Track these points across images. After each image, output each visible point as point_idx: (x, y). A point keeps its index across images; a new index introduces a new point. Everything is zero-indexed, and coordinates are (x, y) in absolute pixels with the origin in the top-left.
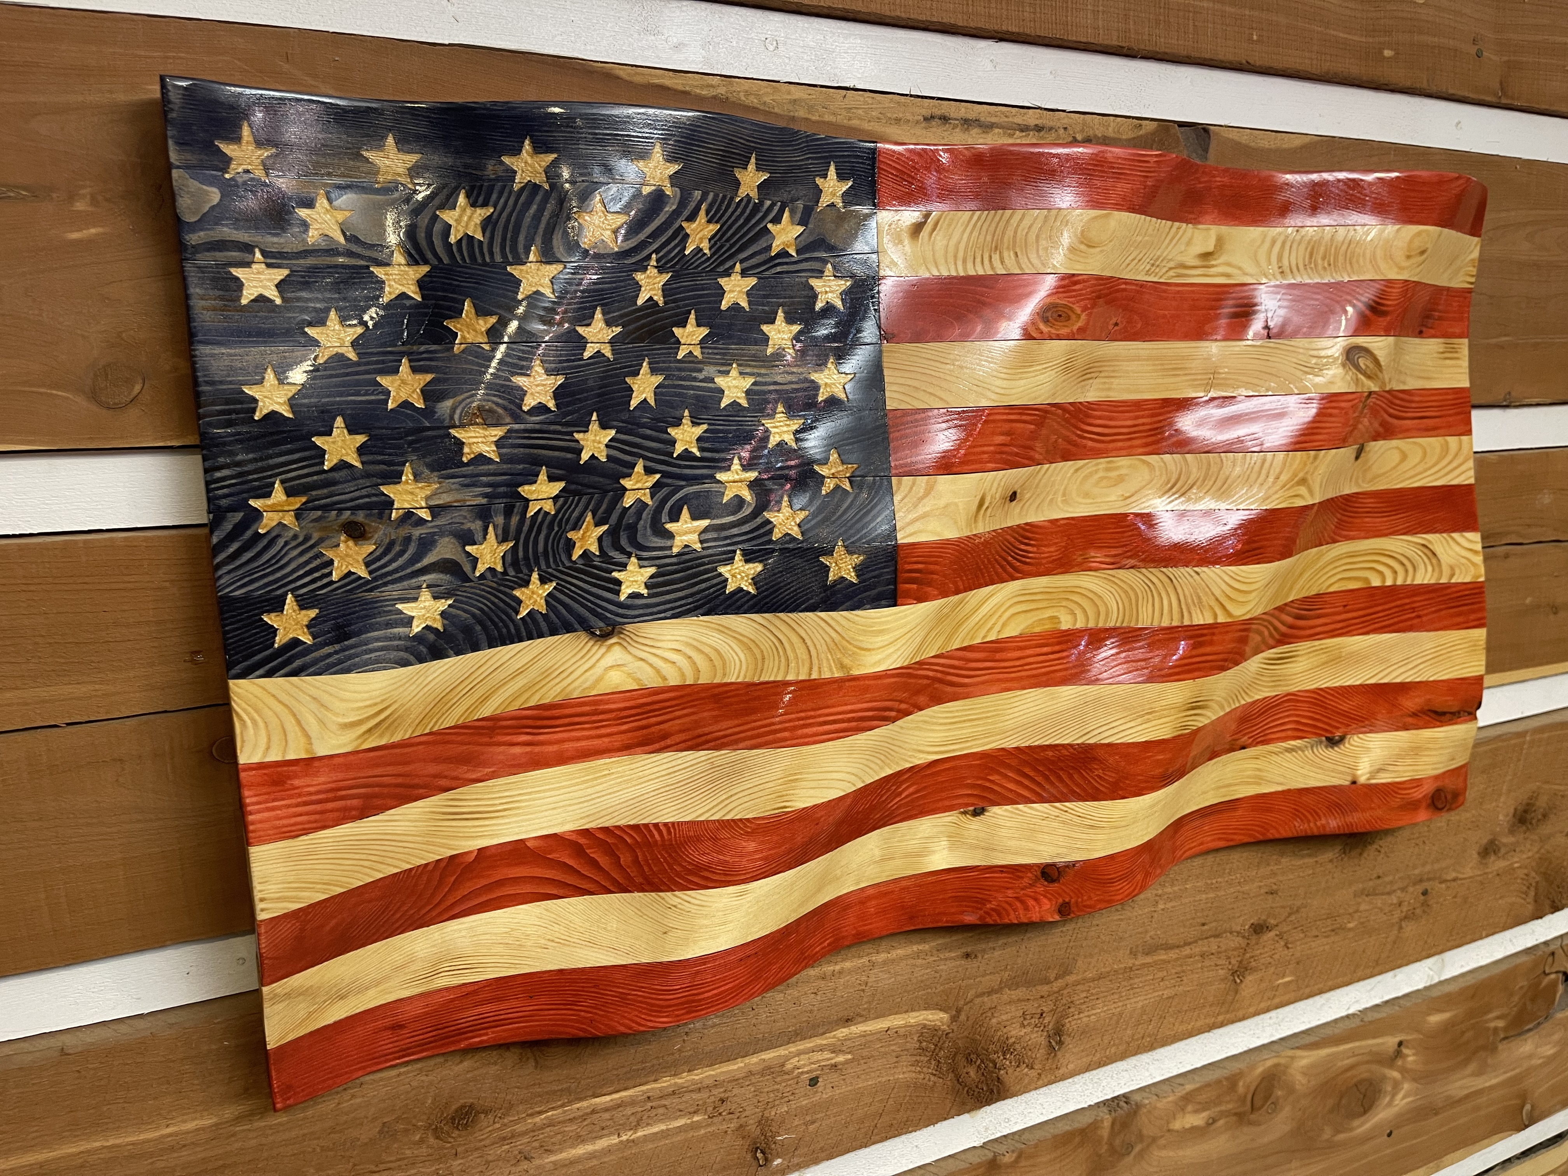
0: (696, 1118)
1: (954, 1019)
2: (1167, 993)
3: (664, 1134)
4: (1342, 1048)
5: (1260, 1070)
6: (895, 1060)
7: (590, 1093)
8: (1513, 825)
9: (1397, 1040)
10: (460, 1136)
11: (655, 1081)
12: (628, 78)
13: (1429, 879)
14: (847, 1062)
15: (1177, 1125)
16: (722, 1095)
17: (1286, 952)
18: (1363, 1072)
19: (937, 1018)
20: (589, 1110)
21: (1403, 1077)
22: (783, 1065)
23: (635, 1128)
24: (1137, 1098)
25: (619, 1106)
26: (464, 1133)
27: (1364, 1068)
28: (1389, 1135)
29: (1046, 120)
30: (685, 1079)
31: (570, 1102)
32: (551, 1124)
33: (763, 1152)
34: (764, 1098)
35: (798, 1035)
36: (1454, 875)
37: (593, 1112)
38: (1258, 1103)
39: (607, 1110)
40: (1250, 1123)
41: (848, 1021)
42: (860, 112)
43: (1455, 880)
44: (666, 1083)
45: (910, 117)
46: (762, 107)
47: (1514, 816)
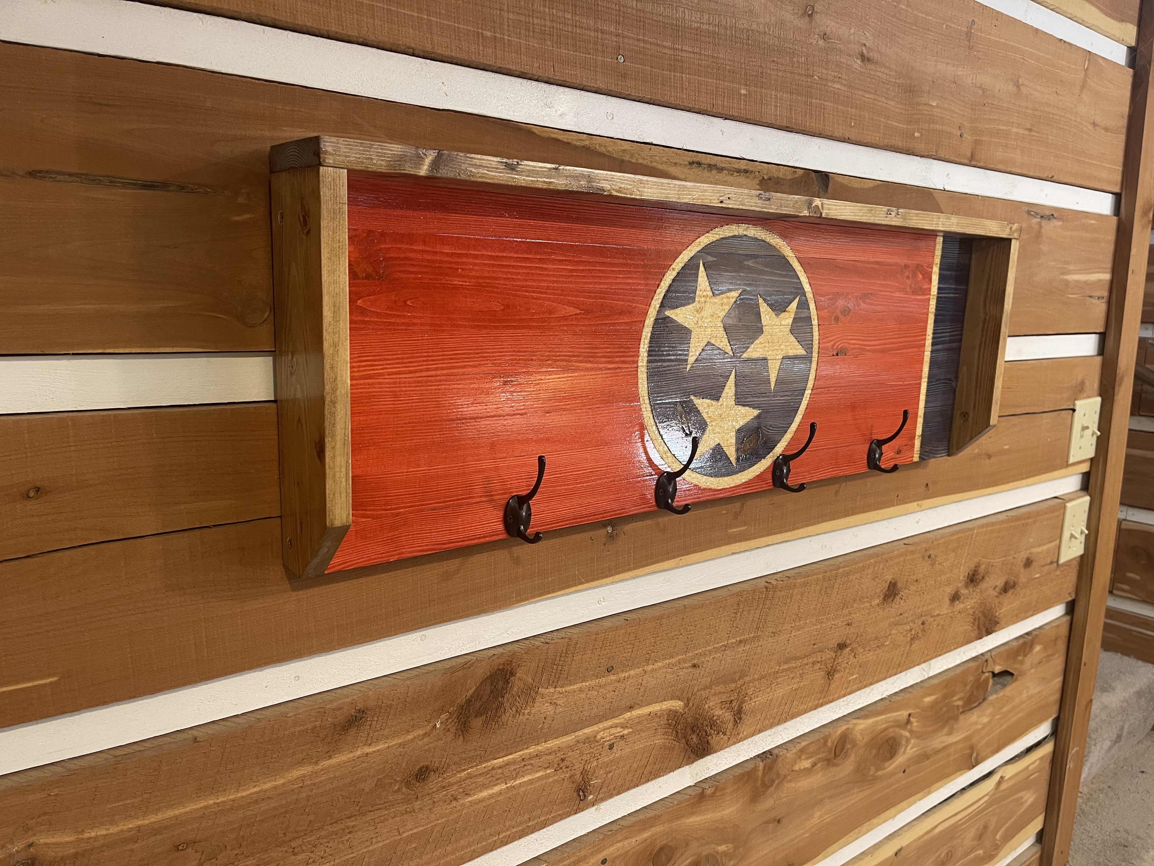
0: (548, 772)
1: (686, 705)
2: (795, 686)
3: (531, 782)
4: (880, 718)
5: (839, 732)
6: (654, 731)
7: (491, 757)
8: (967, 583)
9: (908, 713)
10: (420, 786)
11: (527, 748)
12: (539, 134)
13: (925, 615)
14: (629, 734)
15: (796, 768)
16: (562, 756)
17: (854, 660)
18: (891, 733)
19: (677, 705)
20: (490, 768)
21: (911, 736)
22: (596, 737)
23: (515, 779)
24: (776, 752)
25: (507, 764)
26: (422, 784)
27: (891, 730)
28: (904, 772)
29: (750, 167)
30: (542, 747)
31: (481, 763)
32: (470, 777)
33: (583, 792)
34: (585, 758)
35: (604, 718)
36: (938, 612)
37: (493, 769)
38: (838, 753)
39: (500, 767)
40: (835, 765)
41: (631, 708)
42: (657, 158)
43: (938, 615)
44: (532, 750)
45: (682, 162)
46: (607, 154)
47: (968, 577)
